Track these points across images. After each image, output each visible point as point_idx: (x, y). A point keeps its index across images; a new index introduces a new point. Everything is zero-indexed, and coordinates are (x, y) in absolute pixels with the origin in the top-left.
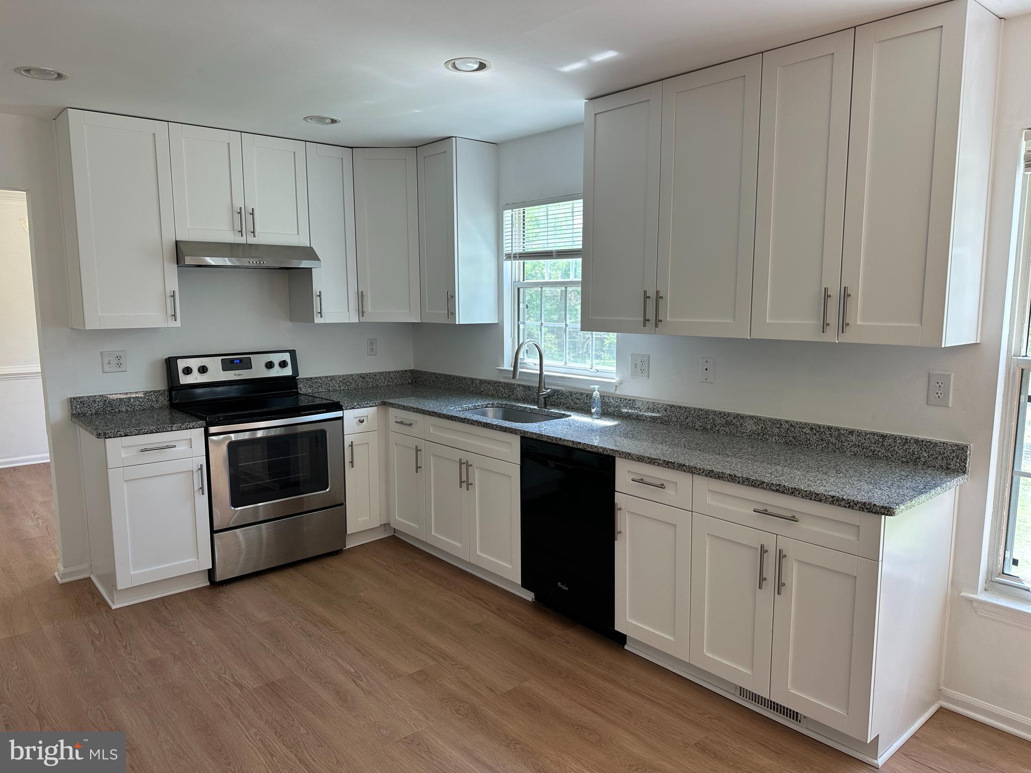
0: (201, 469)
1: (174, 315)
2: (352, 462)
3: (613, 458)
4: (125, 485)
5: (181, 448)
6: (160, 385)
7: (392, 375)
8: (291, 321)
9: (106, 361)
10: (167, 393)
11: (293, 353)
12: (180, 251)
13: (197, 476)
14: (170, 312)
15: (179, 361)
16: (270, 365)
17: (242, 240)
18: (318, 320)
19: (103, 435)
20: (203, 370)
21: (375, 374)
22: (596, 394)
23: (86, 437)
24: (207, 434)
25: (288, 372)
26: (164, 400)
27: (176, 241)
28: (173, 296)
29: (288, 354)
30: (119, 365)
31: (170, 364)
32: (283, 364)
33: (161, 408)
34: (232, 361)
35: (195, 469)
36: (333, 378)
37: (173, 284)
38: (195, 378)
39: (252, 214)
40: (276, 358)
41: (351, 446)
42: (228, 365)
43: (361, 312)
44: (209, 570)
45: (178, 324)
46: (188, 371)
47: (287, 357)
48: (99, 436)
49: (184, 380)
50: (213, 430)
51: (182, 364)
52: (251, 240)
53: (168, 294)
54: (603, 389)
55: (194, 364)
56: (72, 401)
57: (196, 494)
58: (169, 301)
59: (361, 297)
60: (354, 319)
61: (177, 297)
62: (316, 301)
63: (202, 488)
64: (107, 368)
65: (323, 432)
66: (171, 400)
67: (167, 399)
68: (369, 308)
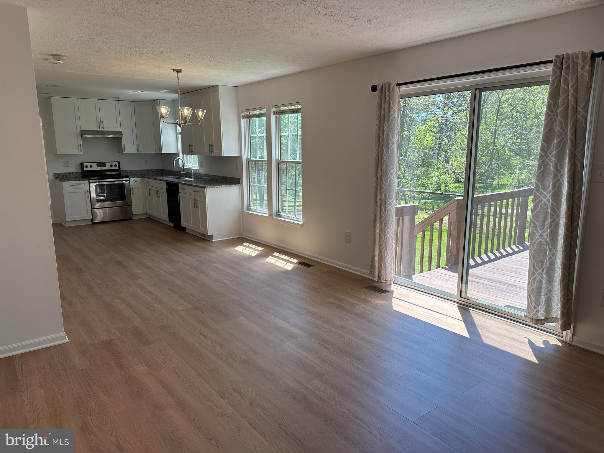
0: (88, 192)
1: (81, 151)
2: (133, 193)
3: (178, 185)
4: (67, 194)
5: (82, 185)
6: (79, 170)
7: (153, 170)
8: (119, 153)
9: (64, 163)
10: (81, 173)
11: (119, 163)
12: (82, 133)
13: (87, 193)
14: (80, 150)
15: (84, 164)
16: (111, 166)
17: (100, 130)
18: (124, 152)
19: (61, 181)
20: (91, 166)
21: (147, 170)
22: (192, 172)
23: (58, 182)
24: (89, 182)
25: (117, 168)
26: (80, 175)
27: (81, 131)
28: (80, 145)
29: (117, 163)
30: (67, 165)
31: (82, 164)
32: (116, 166)
33: (79, 177)
34: (100, 164)
35: (86, 191)
36: (133, 171)
37: (80, 142)
38: (89, 169)
39: (103, 122)
40: (114, 164)
41: (133, 189)
42: (99, 165)
43: (138, 150)
44: (92, 219)
45: (82, 153)
46: (87, 167)
47: (117, 164)
48: (60, 181)
49: (85, 169)
50: (90, 181)
51: (85, 165)
52: (103, 130)
53: (79, 145)
54: (195, 171)
55: (89, 165)
56: (55, 174)
57: (87, 198)
58: (79, 147)
59: (138, 145)
60: (137, 152)
61: (81, 145)
62: (123, 146)
63: (88, 197)
64: (64, 165)
65: (124, 184)
66: (82, 175)
67: (81, 174)
68: (140, 149)
